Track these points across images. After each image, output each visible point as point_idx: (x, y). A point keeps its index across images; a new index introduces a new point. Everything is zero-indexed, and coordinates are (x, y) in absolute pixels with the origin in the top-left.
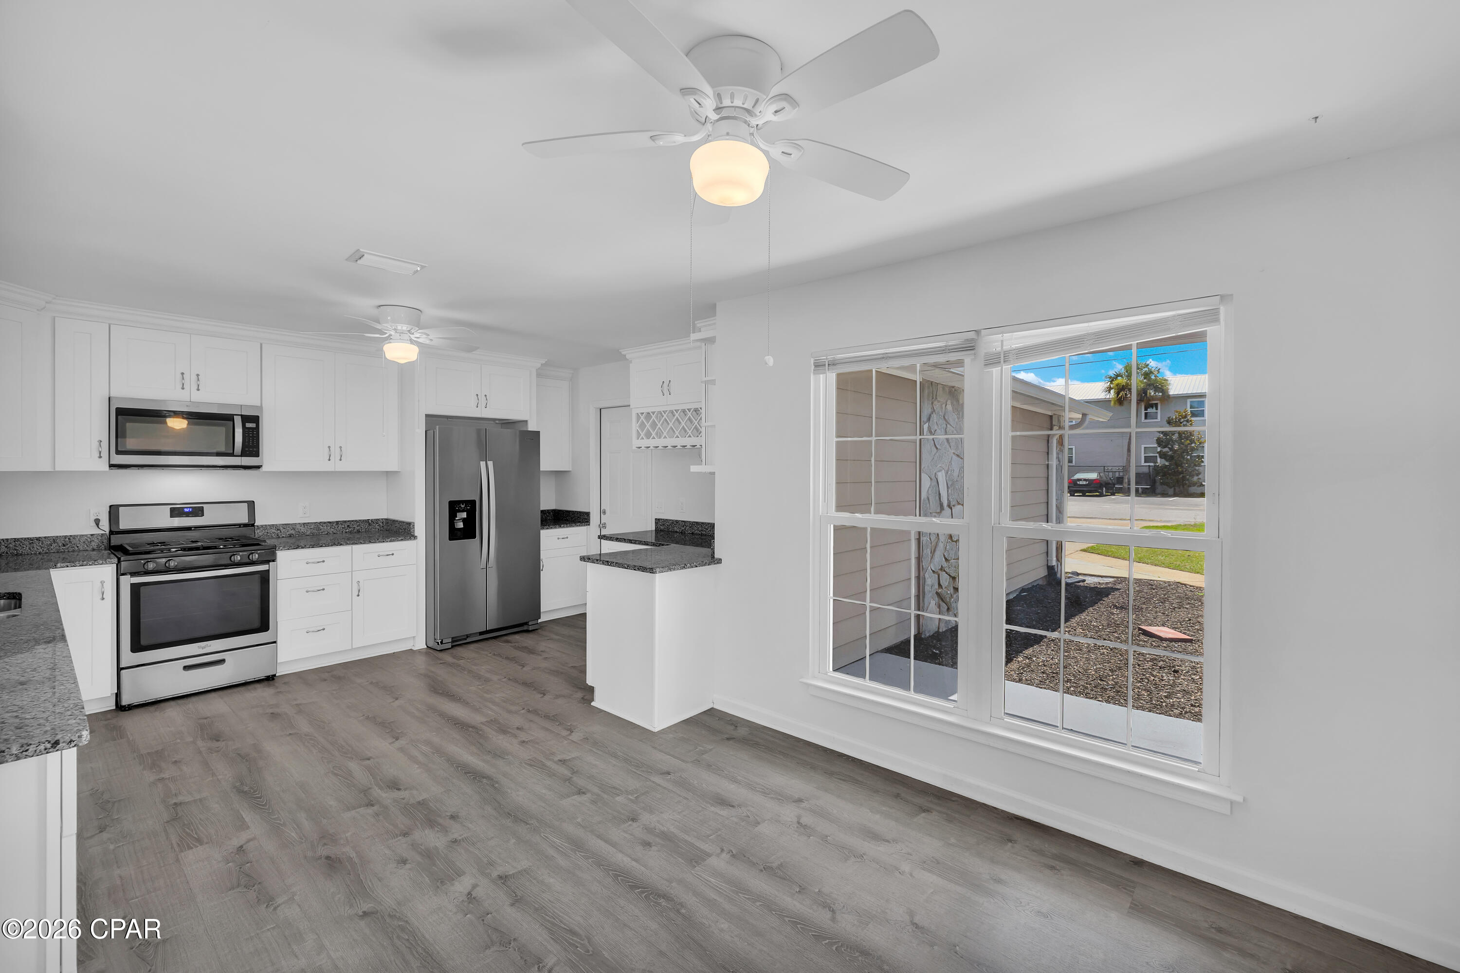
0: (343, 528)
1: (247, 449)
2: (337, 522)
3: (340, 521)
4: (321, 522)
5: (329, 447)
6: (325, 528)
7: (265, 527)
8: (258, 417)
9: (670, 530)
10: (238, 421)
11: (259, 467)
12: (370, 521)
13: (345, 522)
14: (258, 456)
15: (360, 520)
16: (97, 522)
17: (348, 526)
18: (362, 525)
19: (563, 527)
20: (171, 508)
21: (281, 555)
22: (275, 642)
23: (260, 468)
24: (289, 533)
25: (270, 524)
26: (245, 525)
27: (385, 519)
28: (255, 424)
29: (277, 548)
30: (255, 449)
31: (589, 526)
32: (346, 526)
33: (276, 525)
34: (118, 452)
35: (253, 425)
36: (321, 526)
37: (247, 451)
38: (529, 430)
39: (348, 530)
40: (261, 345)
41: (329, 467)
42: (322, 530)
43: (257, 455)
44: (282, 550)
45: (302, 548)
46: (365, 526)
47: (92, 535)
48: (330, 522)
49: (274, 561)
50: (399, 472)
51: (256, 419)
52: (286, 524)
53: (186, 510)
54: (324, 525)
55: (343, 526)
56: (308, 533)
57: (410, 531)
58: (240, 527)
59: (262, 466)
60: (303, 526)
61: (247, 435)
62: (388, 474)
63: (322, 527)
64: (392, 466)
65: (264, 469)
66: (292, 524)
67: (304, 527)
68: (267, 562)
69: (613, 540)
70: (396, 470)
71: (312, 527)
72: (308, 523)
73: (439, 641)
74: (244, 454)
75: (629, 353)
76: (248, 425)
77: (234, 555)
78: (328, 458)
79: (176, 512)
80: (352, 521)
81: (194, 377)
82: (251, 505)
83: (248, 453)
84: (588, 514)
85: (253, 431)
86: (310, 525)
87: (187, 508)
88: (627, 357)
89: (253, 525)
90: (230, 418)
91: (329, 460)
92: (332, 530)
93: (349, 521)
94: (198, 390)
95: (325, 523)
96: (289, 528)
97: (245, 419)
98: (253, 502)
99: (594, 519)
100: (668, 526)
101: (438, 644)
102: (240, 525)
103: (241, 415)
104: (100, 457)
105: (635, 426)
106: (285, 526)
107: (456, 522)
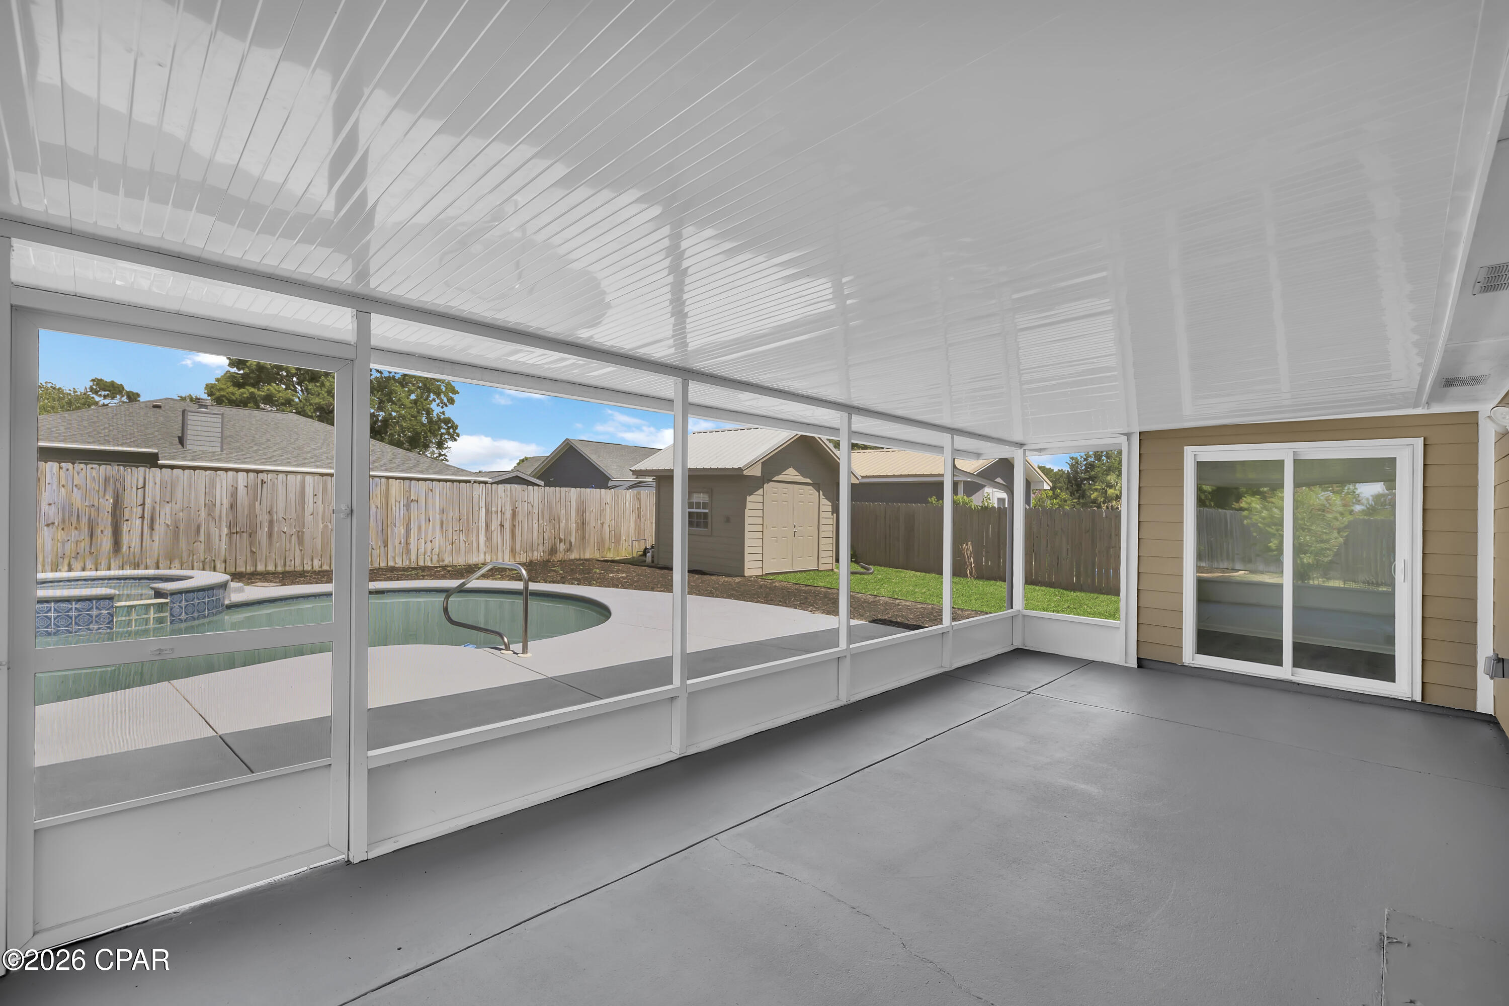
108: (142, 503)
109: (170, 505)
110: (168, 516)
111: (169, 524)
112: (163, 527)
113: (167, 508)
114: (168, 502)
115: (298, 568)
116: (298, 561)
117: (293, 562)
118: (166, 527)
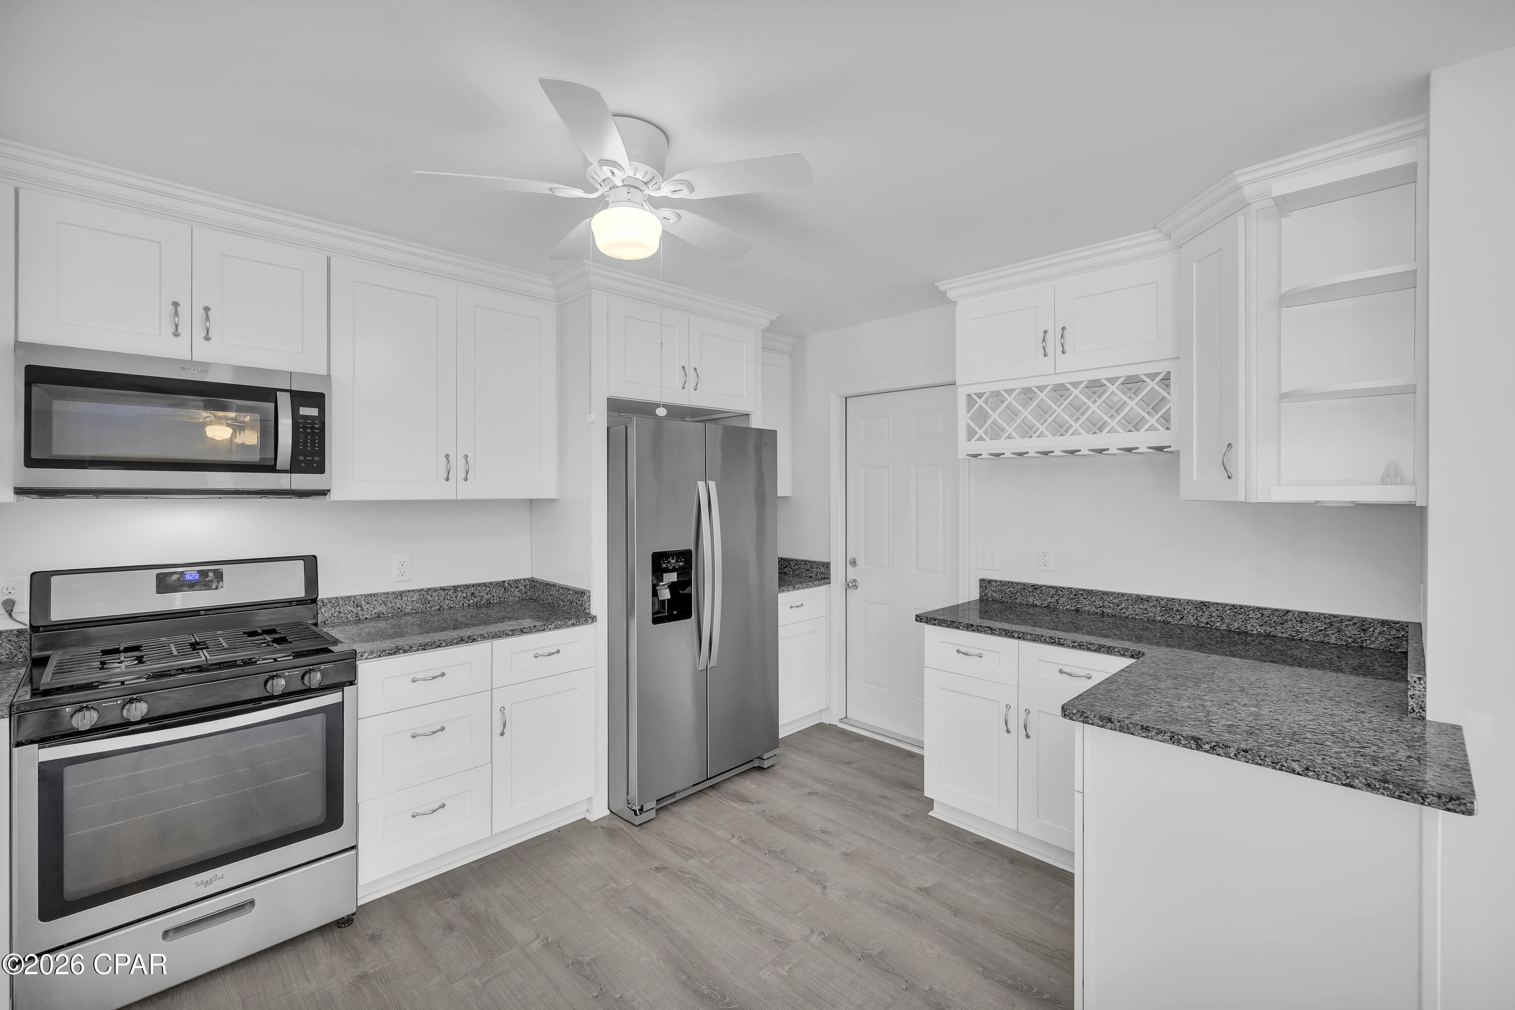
0: (464, 598)
1: (301, 458)
2: (455, 588)
4: (429, 589)
5: (447, 457)
6: (437, 598)
7: (335, 602)
8: (322, 396)
9: (1018, 601)
10: (284, 401)
11: (324, 493)
12: (506, 584)
13: (467, 587)
14: (322, 471)
15: (491, 583)
16: (10, 606)
17: (472, 594)
18: (495, 590)
19: (799, 588)
20: (161, 575)
21: (364, 668)
22: (353, 848)
23: (326, 494)
24: (375, 611)
25: (343, 595)
26: (299, 602)
27: (529, 580)
28: (317, 409)
29: (358, 656)
30: (317, 458)
31: (828, 585)
32: (469, 594)
33: (355, 597)
34: (33, 463)
35: (314, 412)
36: (428, 597)
37: (302, 461)
38: (753, 427)
39: (472, 601)
40: (329, 259)
41: (446, 492)
42: (432, 603)
43: (320, 468)
44: (367, 658)
45: (405, 652)
46: (498, 593)
48: (443, 589)
49: (352, 683)
50: (558, 499)
51: (317, 399)
52: (371, 595)
53: (187, 575)
54: (434, 594)
55: (464, 595)
56: (408, 609)
57: (581, 605)
58: (290, 605)
59: (329, 491)
60: (400, 597)
61: (301, 430)
62: (532, 504)
63: (431, 599)
64: (547, 491)
65: (334, 496)
66: (381, 595)
67: (401, 599)
68: (338, 686)
69: (958, 628)
70: (554, 497)
71: (415, 599)
72: (409, 591)
73: (637, 808)
74: (296, 467)
75: (952, 288)
76: (304, 411)
77: (272, 678)
78: (445, 476)
79: (169, 580)
80: (479, 585)
81: (199, 314)
82: (311, 564)
83: (303, 465)
84: (827, 565)
85: (315, 424)
86: (411, 594)
87: (189, 571)
88: (949, 295)
89: (314, 601)
90: (268, 395)
91: (447, 479)
92: (447, 602)
93: (473, 585)
94: (207, 338)
95: (435, 590)
96: (376, 603)
97: (300, 398)
98: (315, 557)
99: (837, 573)
100: (1012, 593)
101: (636, 814)
102: (290, 603)
103: (291, 391)
105: (963, 418)
106: (369, 598)
107: (659, 590)
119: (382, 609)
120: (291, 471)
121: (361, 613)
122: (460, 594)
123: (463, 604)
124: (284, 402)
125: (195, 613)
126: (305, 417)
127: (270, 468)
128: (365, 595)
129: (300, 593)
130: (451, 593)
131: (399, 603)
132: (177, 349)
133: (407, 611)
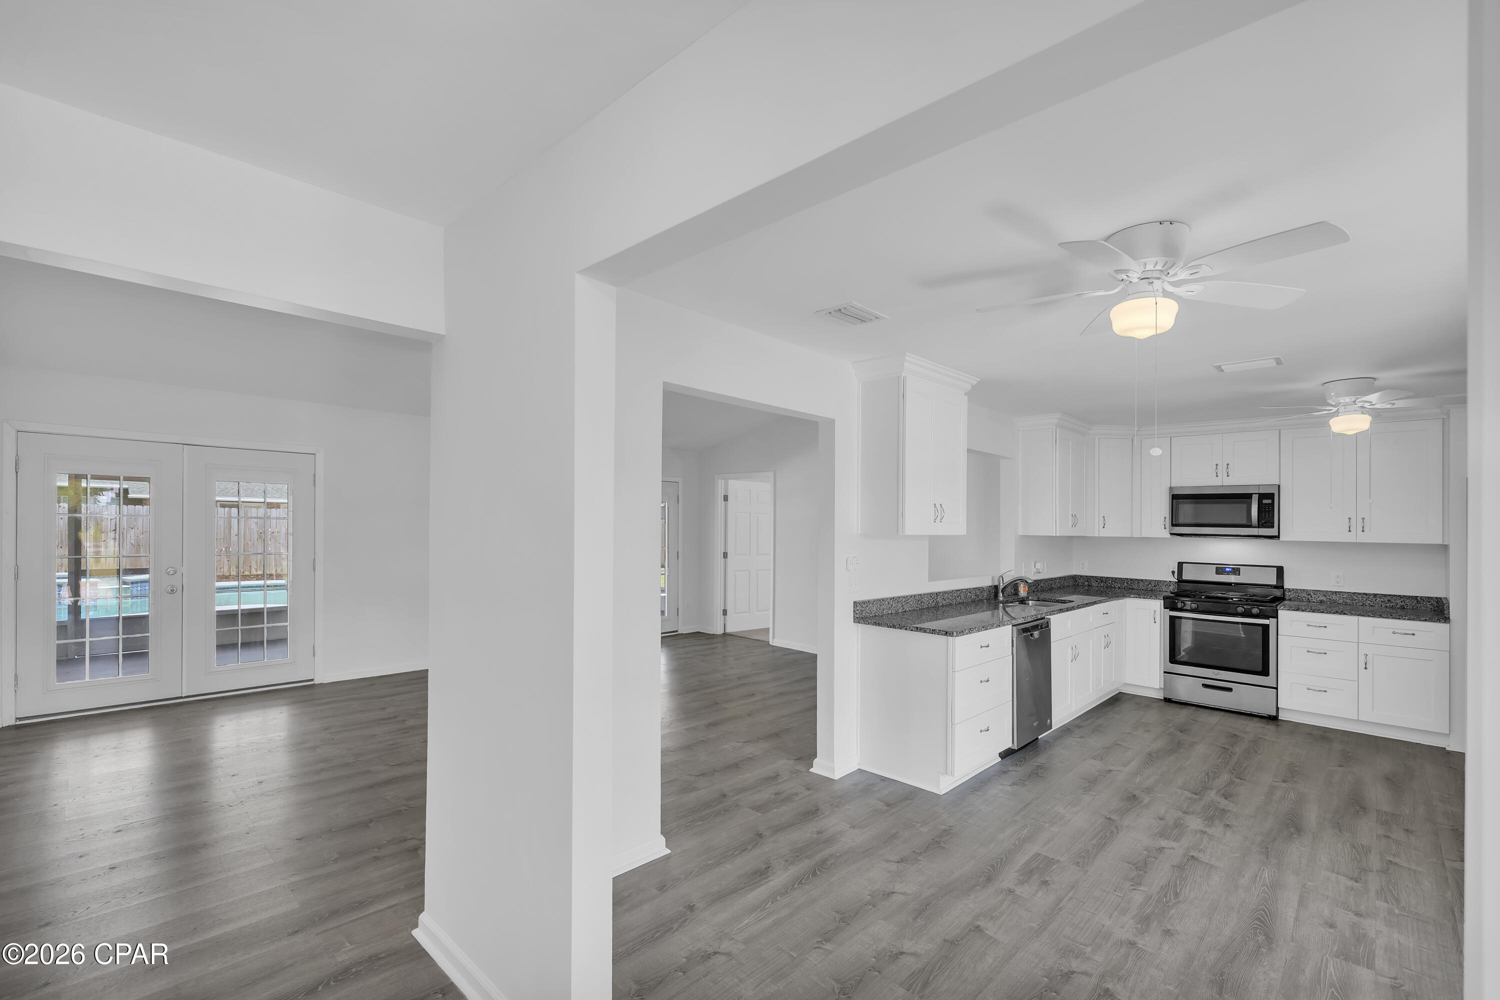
0: (1382, 602)
1: (1262, 522)
2: (1375, 595)
3: (1378, 594)
5: (1350, 519)
6: (1360, 599)
7: (1294, 591)
8: (1273, 495)
11: (1276, 537)
13: (1385, 595)
14: (1273, 528)
15: (1405, 596)
16: (1173, 572)
17: (1389, 600)
18: (1408, 601)
20: (1216, 567)
22: (1276, 688)
23: (1278, 538)
25: (1300, 588)
26: (1275, 587)
28: (1271, 500)
29: (1280, 608)
30: (1270, 522)
32: (1386, 600)
34: (1173, 525)
35: (1270, 501)
36: (1355, 597)
39: (1388, 605)
40: (1280, 432)
41: (1350, 538)
42: (1357, 601)
43: (1272, 526)
45: (1302, 611)
47: (1170, 581)
48: (1366, 594)
50: (1448, 545)
51: (1271, 496)
53: (1227, 569)
54: (1359, 596)
55: (1382, 600)
56: (1341, 601)
57: (1443, 611)
58: (1272, 588)
59: (1279, 536)
61: (1263, 510)
63: (1356, 598)
65: (1282, 539)
66: (1323, 591)
67: (1336, 595)
70: (1441, 543)
71: (1345, 597)
72: (1341, 592)
74: (1260, 525)
76: (1264, 502)
78: (1348, 529)
79: (1220, 570)
80: (1395, 596)
81: (1225, 467)
82: (1280, 571)
83: (1263, 525)
85: (1269, 507)
86: (1342, 594)
87: (1228, 568)
89: (1282, 588)
90: (1249, 496)
91: (1350, 531)
92: (1369, 602)
93: (1390, 595)
94: (1228, 476)
95: (1360, 594)
96: (1320, 595)
97: (1262, 496)
98: (1282, 568)
102: (1269, 586)
103: (1257, 494)
104: (1165, 528)
106: (1316, 592)
108: (114, 529)
109: (133, 530)
110: (133, 538)
111: (133, 543)
112: (129, 546)
113: (132, 532)
114: (132, 528)
115: (226, 574)
116: (226, 568)
117: (222, 569)
118: (131, 545)
119: (1324, 598)
120: (1259, 527)
121: (1310, 599)
122: (1379, 599)
123: (1381, 605)
124: (1255, 499)
125: (1230, 584)
126: (1266, 504)
127: (1250, 526)
128: (1313, 590)
129: (1274, 583)
130: (1371, 597)
131: (1334, 597)
132: (1217, 482)
133: (1340, 603)
